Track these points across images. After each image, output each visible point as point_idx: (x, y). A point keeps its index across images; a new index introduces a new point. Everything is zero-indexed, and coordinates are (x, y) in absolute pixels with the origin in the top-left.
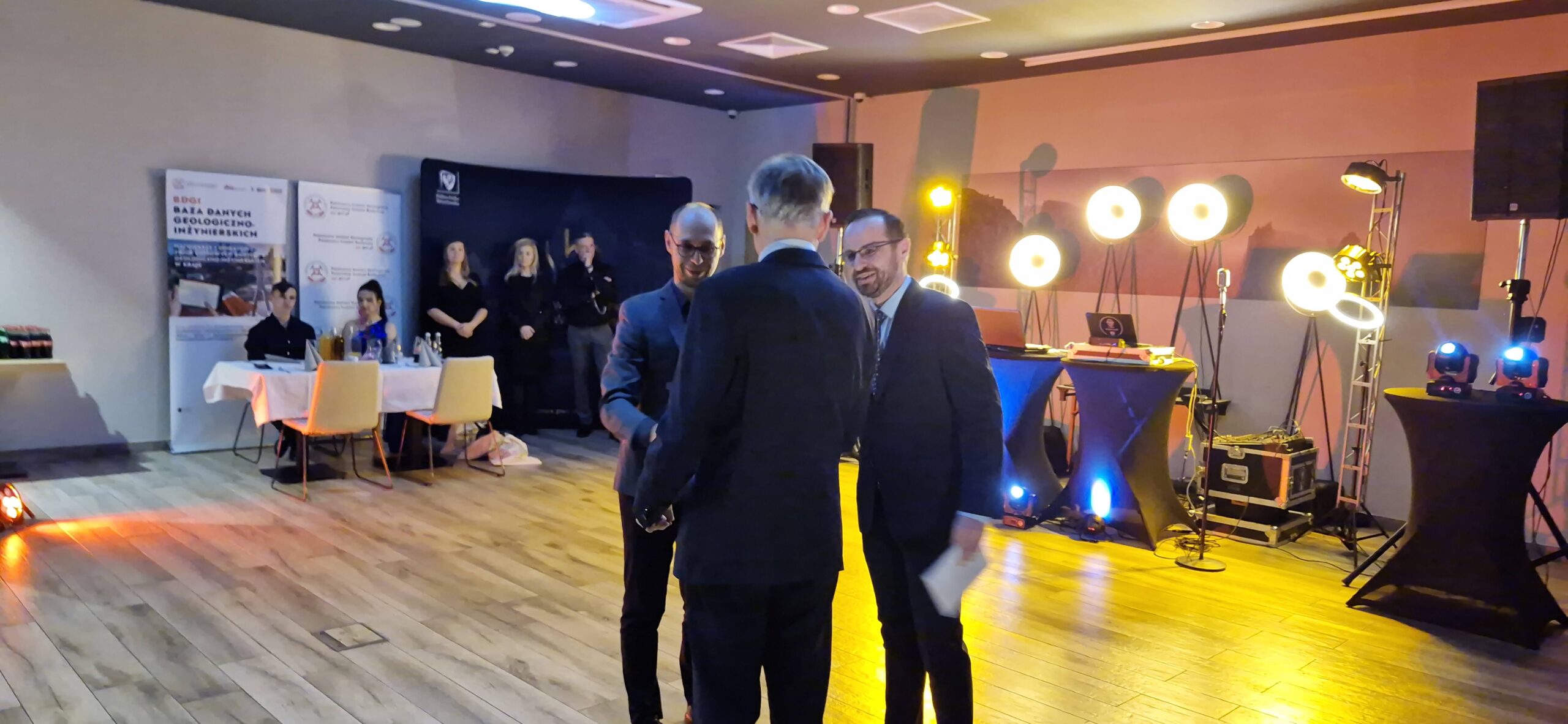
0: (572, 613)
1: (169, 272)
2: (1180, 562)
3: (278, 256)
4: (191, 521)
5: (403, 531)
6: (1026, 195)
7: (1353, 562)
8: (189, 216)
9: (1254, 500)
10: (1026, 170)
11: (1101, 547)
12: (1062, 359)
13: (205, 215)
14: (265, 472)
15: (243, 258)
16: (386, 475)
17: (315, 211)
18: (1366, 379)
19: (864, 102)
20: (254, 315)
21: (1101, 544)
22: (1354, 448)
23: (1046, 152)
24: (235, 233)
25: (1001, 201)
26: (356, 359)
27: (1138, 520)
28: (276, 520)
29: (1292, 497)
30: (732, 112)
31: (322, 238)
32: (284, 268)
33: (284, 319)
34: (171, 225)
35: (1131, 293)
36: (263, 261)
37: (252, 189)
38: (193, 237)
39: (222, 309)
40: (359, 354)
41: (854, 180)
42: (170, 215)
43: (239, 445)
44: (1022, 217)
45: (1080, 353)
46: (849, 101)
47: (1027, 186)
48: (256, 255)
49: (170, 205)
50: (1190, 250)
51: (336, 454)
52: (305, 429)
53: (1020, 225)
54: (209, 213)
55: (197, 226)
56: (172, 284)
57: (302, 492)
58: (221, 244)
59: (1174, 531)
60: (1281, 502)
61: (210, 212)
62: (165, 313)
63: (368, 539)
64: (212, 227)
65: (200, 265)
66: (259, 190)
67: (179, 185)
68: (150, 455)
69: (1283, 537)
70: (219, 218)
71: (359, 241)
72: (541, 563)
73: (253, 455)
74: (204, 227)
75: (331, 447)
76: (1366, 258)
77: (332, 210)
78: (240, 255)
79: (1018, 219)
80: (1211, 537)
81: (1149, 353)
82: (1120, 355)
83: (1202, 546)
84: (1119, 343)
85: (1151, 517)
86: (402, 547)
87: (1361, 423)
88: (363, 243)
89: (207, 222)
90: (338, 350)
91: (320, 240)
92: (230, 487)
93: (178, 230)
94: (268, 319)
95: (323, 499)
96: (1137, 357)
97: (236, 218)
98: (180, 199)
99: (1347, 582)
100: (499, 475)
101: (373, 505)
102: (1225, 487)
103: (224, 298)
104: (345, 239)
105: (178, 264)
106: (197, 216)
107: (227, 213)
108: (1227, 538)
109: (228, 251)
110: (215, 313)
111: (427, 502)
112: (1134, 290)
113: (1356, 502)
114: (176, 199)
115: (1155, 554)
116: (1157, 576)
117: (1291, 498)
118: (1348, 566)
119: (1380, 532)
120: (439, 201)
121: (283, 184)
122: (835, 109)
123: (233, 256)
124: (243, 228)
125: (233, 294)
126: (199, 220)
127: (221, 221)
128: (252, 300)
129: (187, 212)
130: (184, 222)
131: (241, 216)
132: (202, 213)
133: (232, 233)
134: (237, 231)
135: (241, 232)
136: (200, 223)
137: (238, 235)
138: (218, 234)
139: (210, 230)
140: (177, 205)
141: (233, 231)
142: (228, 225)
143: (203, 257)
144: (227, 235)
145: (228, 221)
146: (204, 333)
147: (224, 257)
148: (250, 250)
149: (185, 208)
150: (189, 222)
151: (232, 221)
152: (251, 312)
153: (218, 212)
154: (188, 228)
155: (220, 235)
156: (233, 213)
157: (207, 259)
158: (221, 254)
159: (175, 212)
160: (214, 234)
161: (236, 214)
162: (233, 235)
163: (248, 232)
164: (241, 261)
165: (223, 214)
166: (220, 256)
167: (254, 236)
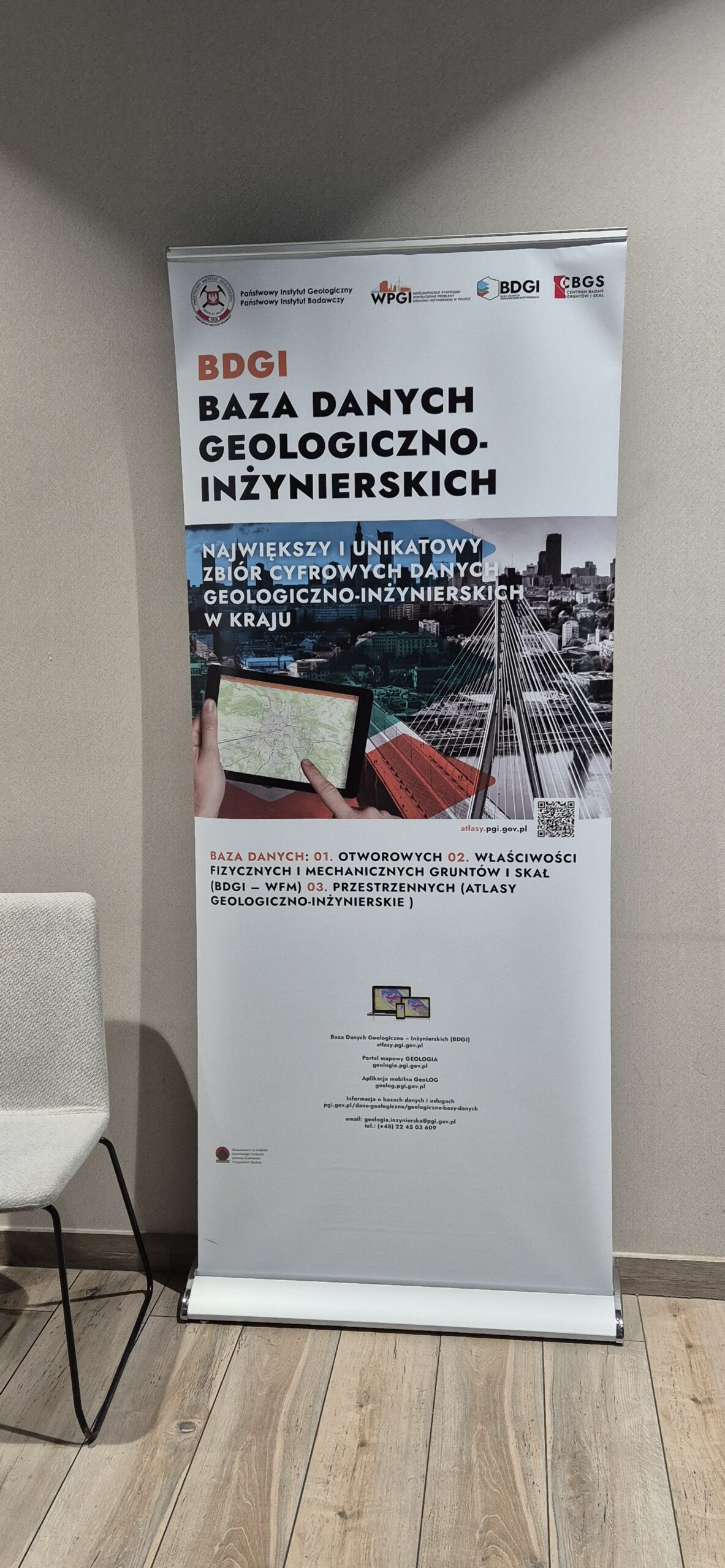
8: (249, 428)
13: (304, 422)
36: (520, 591)
38: (264, 509)
54: (318, 412)
55: (275, 466)
58: (359, 531)
61: (322, 402)
64: (327, 465)
65: (287, 620)
70: (353, 424)
74: (300, 468)
78: (432, 572)
89: (312, 444)
97: (420, 421)
98: (218, 364)
103: (369, 747)
106: (274, 427)
107: (386, 406)
121: (611, 255)
123: (406, 580)
124: (445, 462)
125: (402, 728)
126: (284, 438)
127: (363, 436)
128: (474, 752)
129: (241, 415)
130: (233, 457)
131: (439, 410)
132: (293, 414)
133: (400, 482)
134: (422, 475)
135: (436, 475)
136: (285, 454)
137: (422, 493)
138: (351, 489)
139: (322, 478)
140: (209, 388)
141: (408, 475)
142: (388, 453)
143: (297, 588)
144: (383, 493)
145: (389, 434)
146: (305, 879)
147: (373, 583)
148: (468, 546)
149: (234, 401)
150: (246, 451)
151: (401, 434)
152: (470, 802)
153: (351, 406)
154: (244, 479)
155: (358, 495)
156: (406, 401)
157: (310, 596)
158: (359, 572)
159: (203, 417)
160: (337, 495)
161: (416, 403)
162: (408, 493)
163: (462, 474)
164: (436, 594)
165: (371, 412)
166: (356, 583)
167: (484, 489)
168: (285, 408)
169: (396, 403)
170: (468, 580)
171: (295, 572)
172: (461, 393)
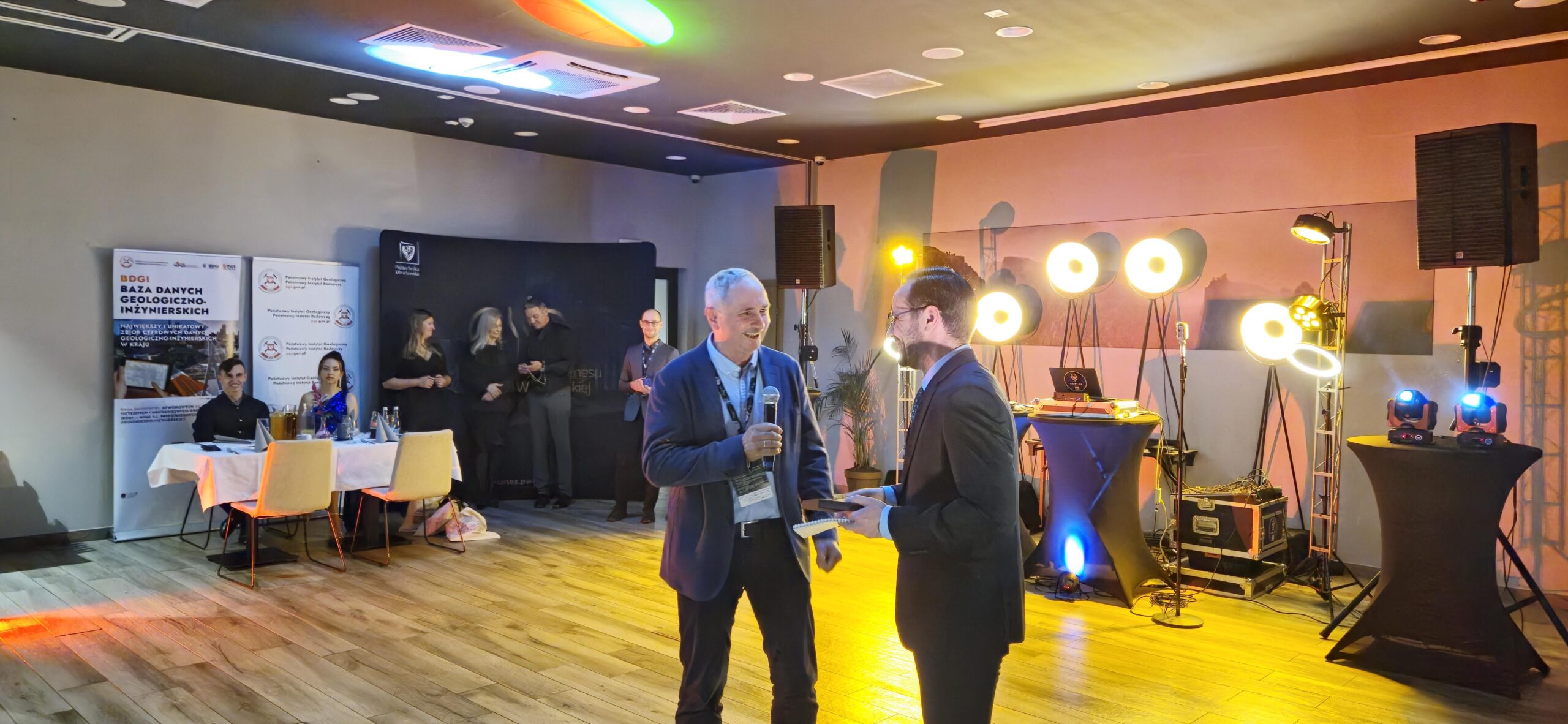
0: (531, 701)
1: (115, 353)
2: (1158, 619)
3: (231, 332)
4: (129, 615)
5: (355, 617)
6: (985, 251)
7: (1329, 614)
8: (137, 295)
9: (1227, 552)
10: (985, 228)
11: (1077, 607)
12: (1028, 415)
13: (154, 294)
14: (212, 559)
15: (194, 335)
16: (339, 556)
17: (270, 286)
18: (1329, 427)
19: (824, 164)
20: (204, 394)
21: (1077, 603)
22: (1322, 497)
23: (1004, 208)
24: (185, 311)
25: (962, 258)
26: (309, 437)
27: (1112, 576)
28: (222, 611)
29: (1265, 547)
30: (695, 177)
31: (275, 313)
32: (236, 346)
33: (237, 395)
34: (118, 304)
35: (1094, 346)
36: (216, 338)
37: (204, 266)
38: (141, 316)
39: (171, 389)
40: (313, 431)
41: (817, 241)
42: (117, 294)
43: (184, 532)
44: (984, 272)
45: (1045, 408)
46: (810, 163)
47: (987, 243)
48: (207, 332)
49: (117, 284)
50: (1149, 302)
51: (289, 537)
52: (252, 511)
53: (982, 281)
54: (158, 292)
55: (145, 305)
56: (118, 364)
57: (250, 578)
58: (170, 322)
59: (1149, 586)
60: (1253, 553)
61: (159, 290)
62: (110, 396)
63: (318, 628)
64: (161, 305)
65: (147, 345)
66: (211, 266)
67: (127, 263)
68: (90, 544)
69: (1258, 589)
70: (168, 295)
71: (315, 314)
72: (498, 646)
73: (200, 541)
74: (152, 306)
75: (283, 529)
76: (1321, 308)
77: (288, 284)
78: (191, 333)
79: (979, 276)
80: (1187, 591)
81: (1113, 407)
82: (1086, 410)
83: (1178, 602)
84: (1085, 399)
85: (1125, 573)
86: (354, 635)
87: (1327, 472)
88: (318, 316)
89: (156, 300)
90: (291, 427)
91: (274, 315)
92: (174, 576)
93: (124, 310)
94: (219, 397)
95: (274, 585)
96: (1102, 411)
97: (187, 295)
98: (128, 279)
99: (1325, 635)
100: (459, 552)
101: (325, 590)
102: (1196, 539)
103: (172, 378)
104: (300, 314)
105: (125, 344)
106: (145, 295)
107: (178, 292)
108: (1203, 592)
109: (178, 329)
110: (162, 393)
111: (382, 584)
112: (1096, 344)
113: (1328, 551)
114: (124, 278)
115: (1131, 611)
116: (1137, 636)
117: (1263, 549)
118: (1323, 617)
119: (1353, 581)
120: (397, 272)
121: (237, 261)
122: (797, 172)
123: (183, 335)
124: (195, 306)
125: (182, 373)
126: (148, 298)
127: (171, 299)
128: (203, 379)
129: (135, 291)
130: (132, 302)
131: (193, 293)
132: (150, 292)
133: (182, 310)
134: (188, 309)
135: (192, 309)
136: (148, 302)
137: (188, 313)
138: (167, 311)
139: (159, 309)
140: (124, 284)
141: (184, 309)
142: (178, 303)
143: (150, 336)
144: (177, 313)
145: (178, 298)
146: (151, 415)
147: (174, 335)
148: (201, 327)
149: (132, 288)
150: (136, 301)
151: (182, 299)
152: (202, 391)
153: (168, 291)
154: (135, 308)
155: (170, 313)
156: (184, 291)
157: (155, 338)
158: (170, 333)
159: (122, 291)
160: (163, 313)
161: (186, 292)
162: (184, 313)
163: (199, 309)
164: (192, 338)
165: (173, 292)
166: (169, 335)
167: (205, 313)
168: (148, 290)
169: (181, 291)
170: (201, 335)
171: (150, 332)
172: (199, 289)
